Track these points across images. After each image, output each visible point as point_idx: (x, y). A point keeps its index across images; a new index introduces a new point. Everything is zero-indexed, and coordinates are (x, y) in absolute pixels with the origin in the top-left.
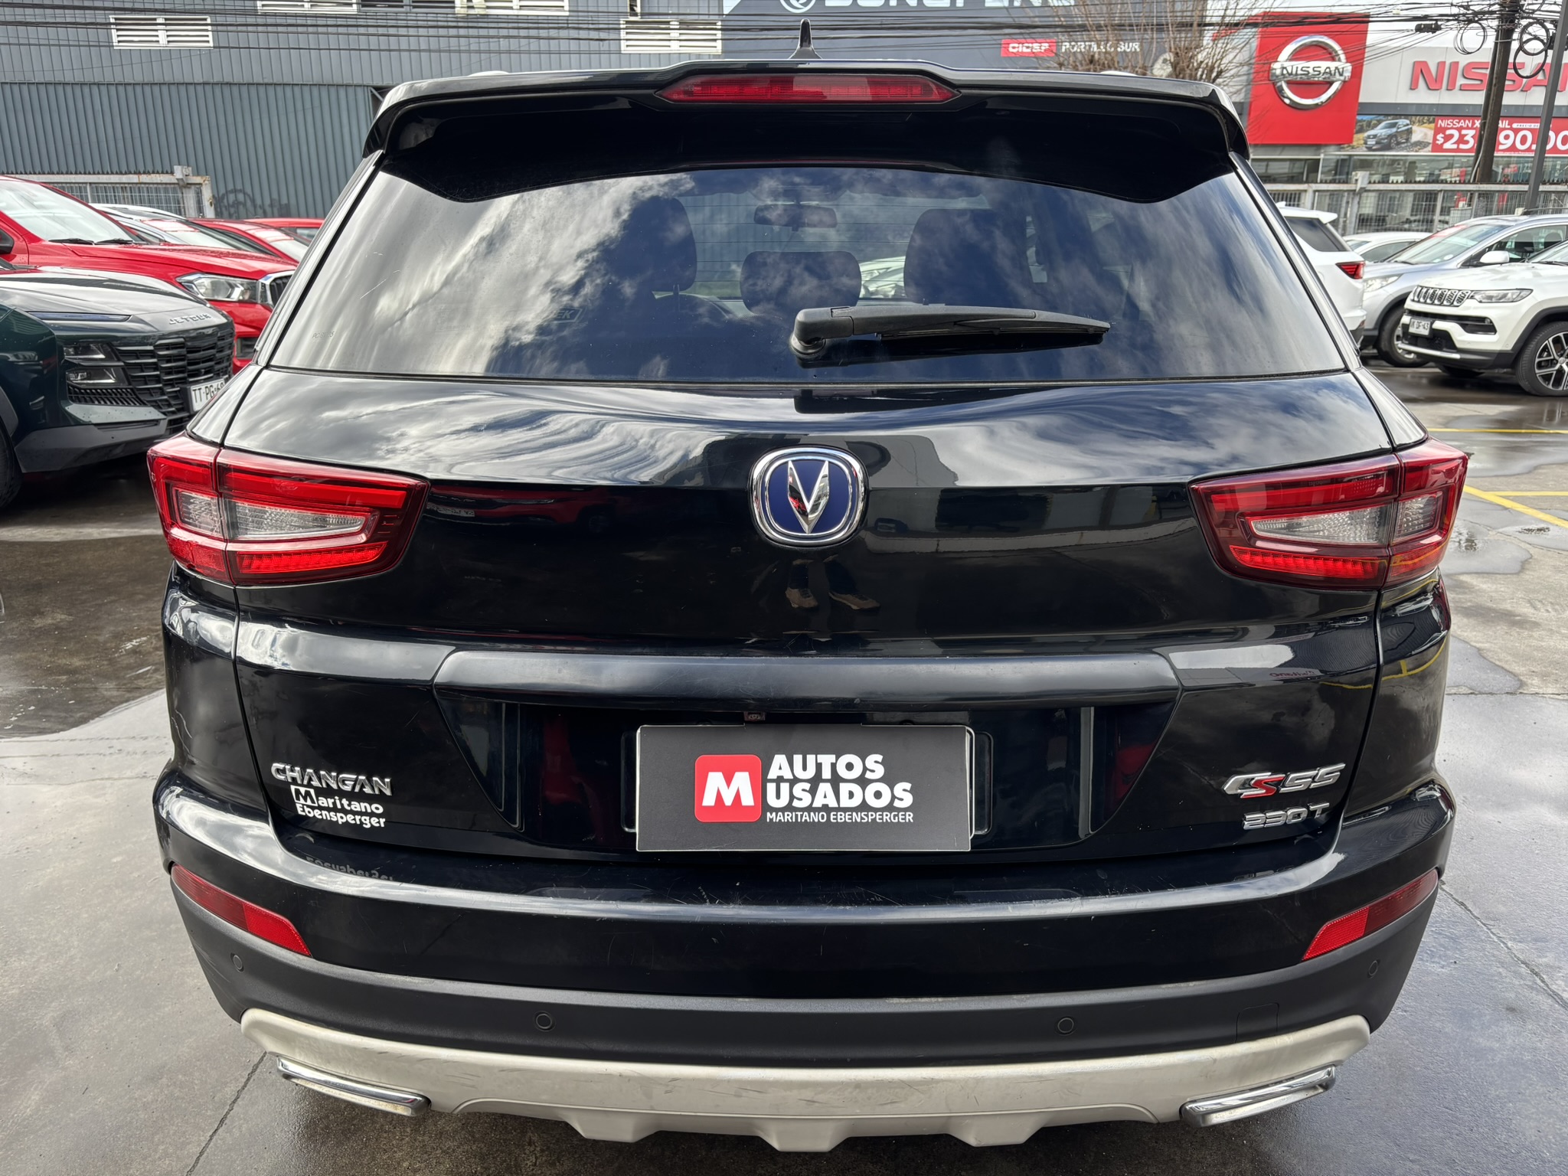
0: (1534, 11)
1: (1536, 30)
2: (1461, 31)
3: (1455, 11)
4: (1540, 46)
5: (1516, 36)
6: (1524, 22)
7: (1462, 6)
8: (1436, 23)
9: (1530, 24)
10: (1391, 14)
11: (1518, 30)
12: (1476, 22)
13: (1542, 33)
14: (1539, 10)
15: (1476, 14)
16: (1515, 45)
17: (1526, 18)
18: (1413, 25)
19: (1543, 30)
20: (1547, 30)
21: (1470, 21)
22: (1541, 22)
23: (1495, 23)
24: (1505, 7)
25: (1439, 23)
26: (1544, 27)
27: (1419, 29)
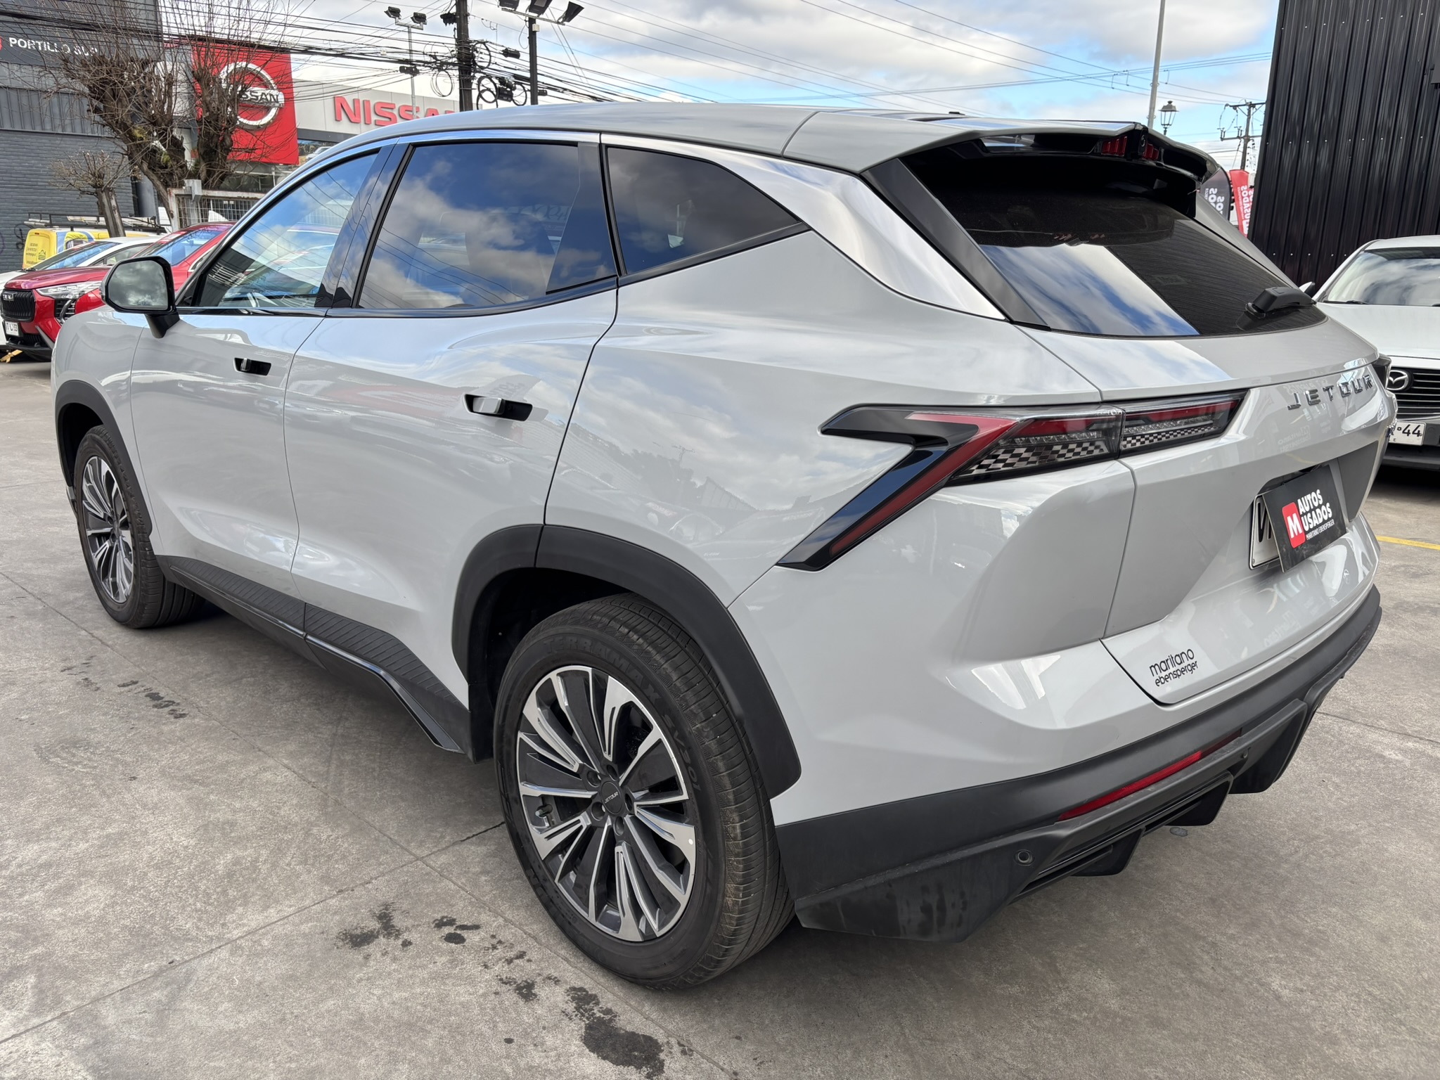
0: (482, 68)
1: (486, 82)
2: (435, 77)
3: (428, 59)
4: (493, 98)
5: (474, 86)
6: (478, 75)
7: (430, 55)
8: (415, 68)
9: (481, 79)
10: (379, 55)
11: (475, 82)
12: (444, 70)
13: (491, 86)
14: (487, 67)
15: (443, 63)
16: (475, 94)
17: (480, 72)
18: (398, 66)
19: (492, 84)
20: (495, 84)
21: (440, 69)
22: (489, 77)
23: (457, 73)
24: (462, 61)
25: (418, 68)
26: (492, 81)
27: (402, 70)
